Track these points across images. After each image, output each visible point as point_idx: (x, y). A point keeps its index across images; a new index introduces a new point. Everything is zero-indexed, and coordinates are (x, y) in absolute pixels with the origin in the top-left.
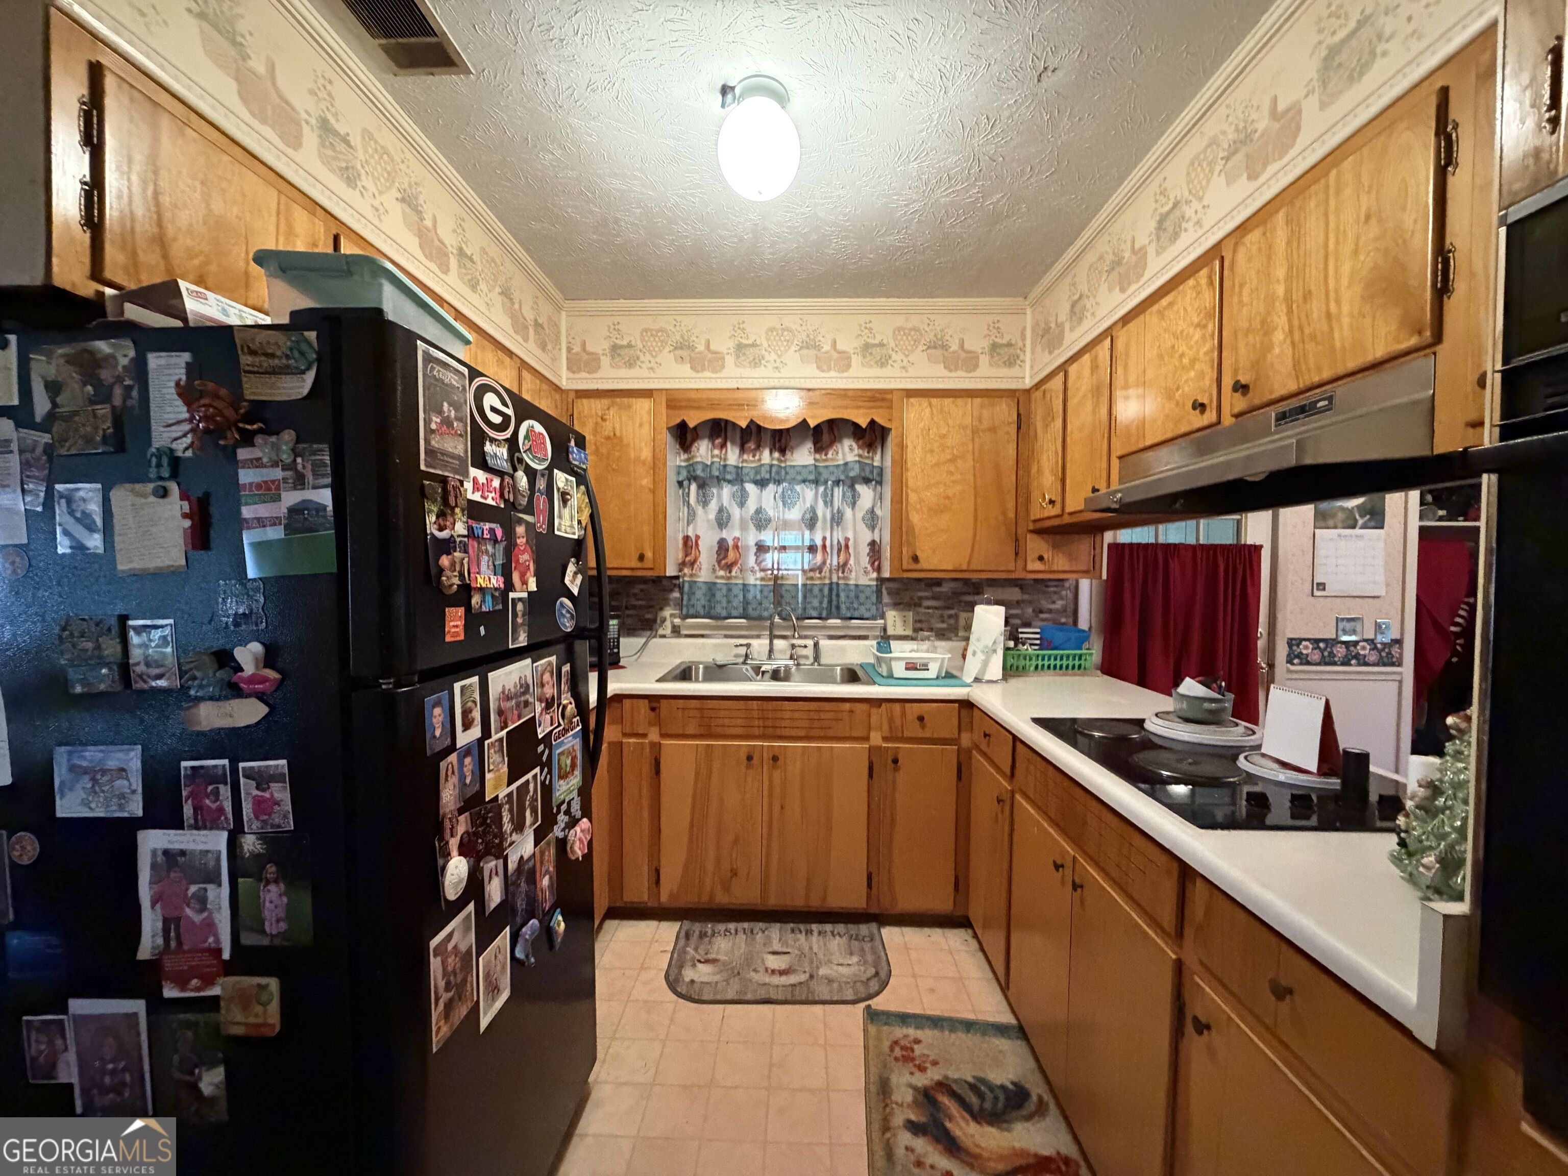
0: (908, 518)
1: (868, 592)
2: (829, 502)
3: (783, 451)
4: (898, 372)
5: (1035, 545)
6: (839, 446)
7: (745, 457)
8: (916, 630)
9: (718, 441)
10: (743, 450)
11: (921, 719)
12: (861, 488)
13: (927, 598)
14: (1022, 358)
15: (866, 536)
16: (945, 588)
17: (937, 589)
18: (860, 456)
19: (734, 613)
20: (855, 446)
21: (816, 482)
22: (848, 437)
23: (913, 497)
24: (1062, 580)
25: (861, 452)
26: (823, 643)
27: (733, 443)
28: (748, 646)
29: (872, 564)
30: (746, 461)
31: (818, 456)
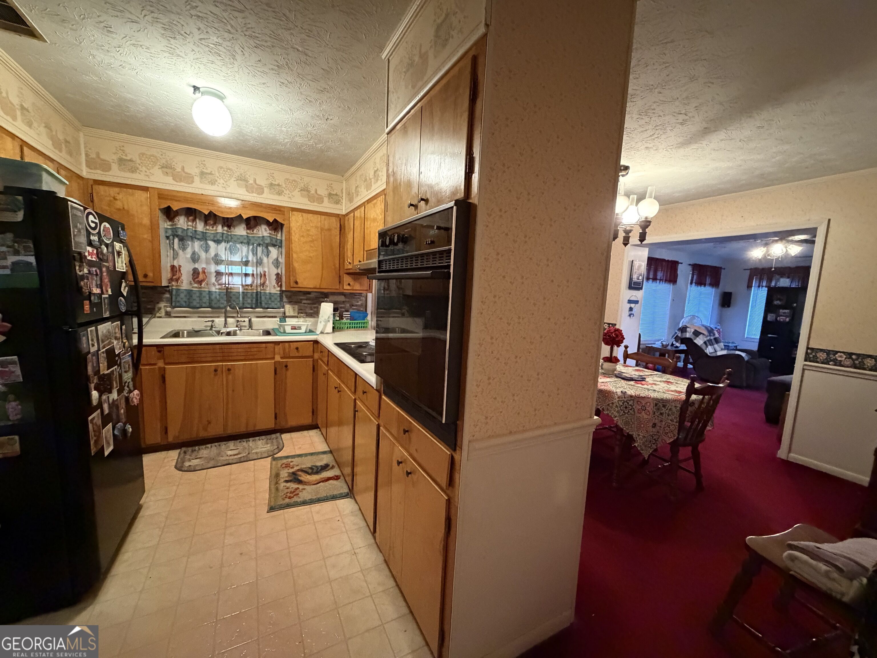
0: (293, 264)
1: (276, 296)
2: (255, 254)
3: (229, 227)
4: (286, 198)
5: (347, 279)
6: (260, 228)
7: (208, 227)
8: (298, 313)
9: (191, 218)
10: (206, 224)
11: (297, 349)
12: (271, 249)
13: (304, 299)
14: (341, 201)
15: (274, 271)
16: (312, 296)
17: (308, 296)
18: (270, 234)
19: (204, 305)
20: (267, 229)
21: (248, 244)
22: (263, 224)
23: (295, 256)
24: (361, 293)
25: (270, 232)
26: (253, 319)
27: (200, 219)
28: (213, 321)
29: (278, 284)
30: (208, 230)
31: (248, 231)
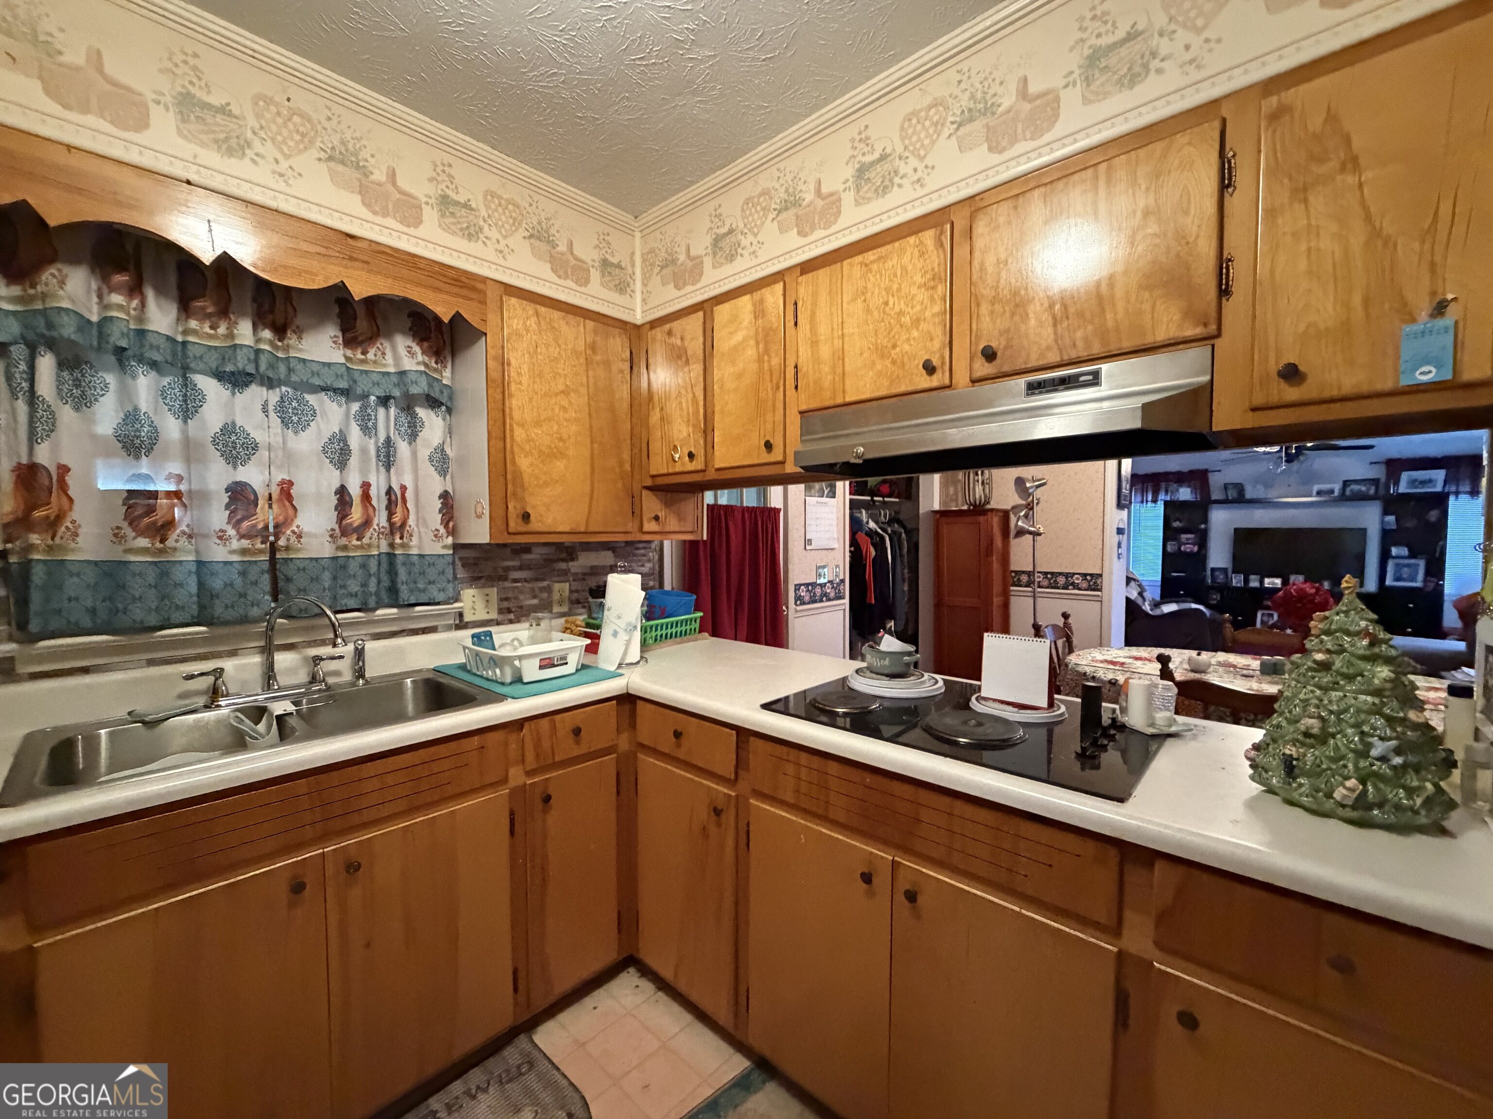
0: (514, 462)
1: (441, 564)
2: (367, 429)
3: (280, 331)
4: (489, 253)
5: (651, 504)
6: (387, 344)
8: (501, 611)
11: (577, 732)
12: (422, 412)
13: (515, 569)
14: (632, 287)
15: (435, 485)
16: (534, 556)
17: (526, 556)
18: (426, 365)
19: (177, 617)
20: (417, 349)
21: (346, 393)
22: (404, 333)
23: (519, 434)
24: (649, 542)
25: (426, 359)
26: (372, 647)
27: (160, 291)
28: (218, 673)
29: (446, 526)
30: (195, 332)
31: (349, 353)
